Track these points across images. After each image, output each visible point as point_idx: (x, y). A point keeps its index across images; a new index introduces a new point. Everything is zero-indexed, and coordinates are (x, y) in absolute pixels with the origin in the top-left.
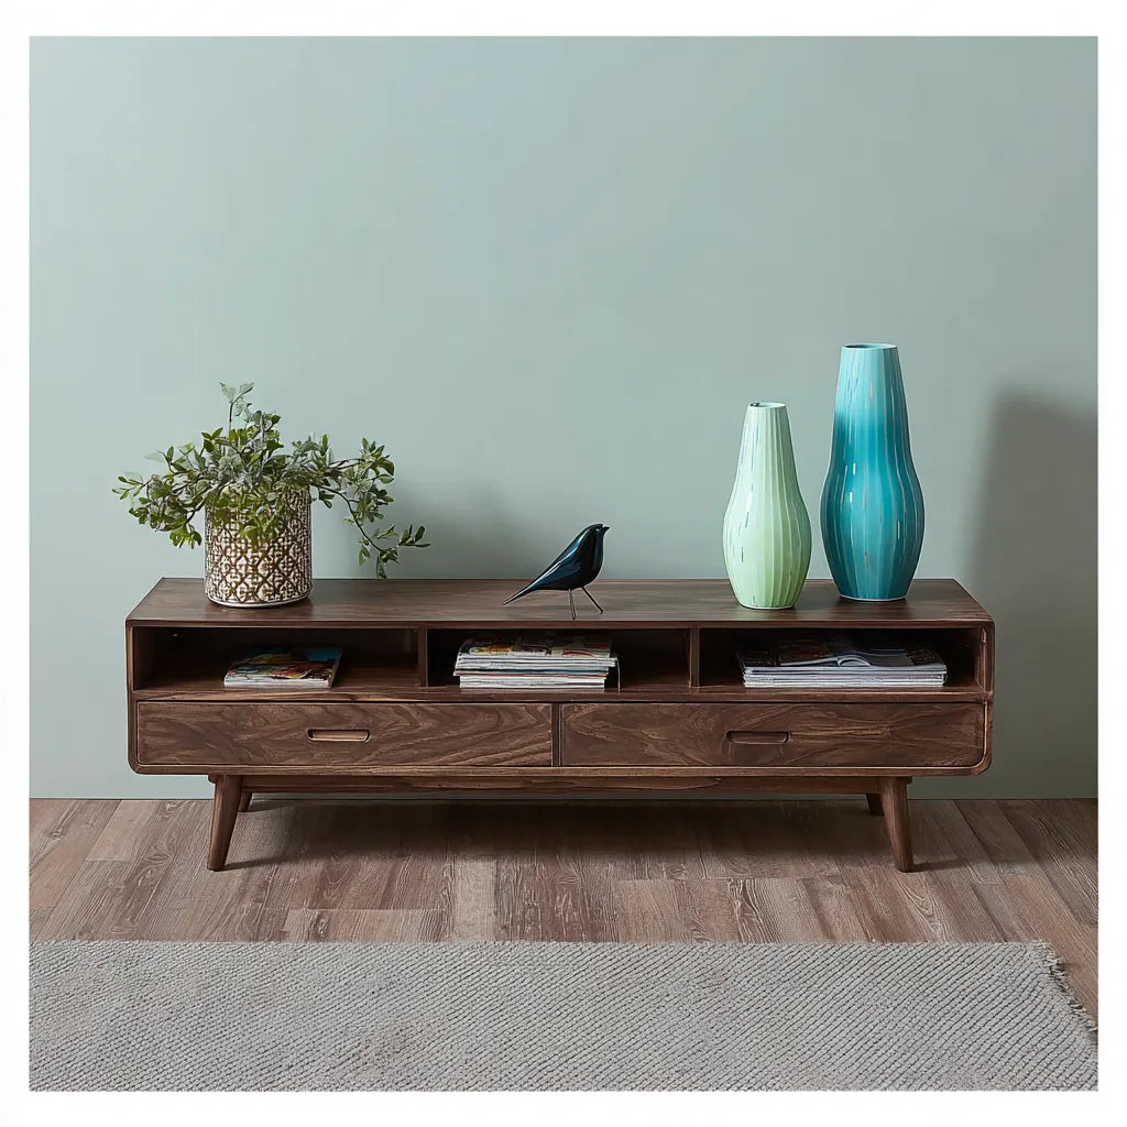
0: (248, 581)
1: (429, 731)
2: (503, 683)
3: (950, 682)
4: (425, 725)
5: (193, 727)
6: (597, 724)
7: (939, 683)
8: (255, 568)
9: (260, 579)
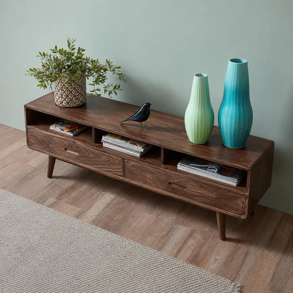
0: (60, 99)
1: (92, 158)
2: (113, 148)
3: (239, 185)
4: (92, 155)
5: (40, 139)
6: (134, 169)
7: (235, 184)
8: (62, 96)
9: (63, 99)
